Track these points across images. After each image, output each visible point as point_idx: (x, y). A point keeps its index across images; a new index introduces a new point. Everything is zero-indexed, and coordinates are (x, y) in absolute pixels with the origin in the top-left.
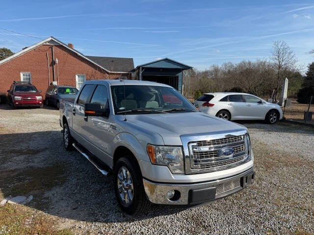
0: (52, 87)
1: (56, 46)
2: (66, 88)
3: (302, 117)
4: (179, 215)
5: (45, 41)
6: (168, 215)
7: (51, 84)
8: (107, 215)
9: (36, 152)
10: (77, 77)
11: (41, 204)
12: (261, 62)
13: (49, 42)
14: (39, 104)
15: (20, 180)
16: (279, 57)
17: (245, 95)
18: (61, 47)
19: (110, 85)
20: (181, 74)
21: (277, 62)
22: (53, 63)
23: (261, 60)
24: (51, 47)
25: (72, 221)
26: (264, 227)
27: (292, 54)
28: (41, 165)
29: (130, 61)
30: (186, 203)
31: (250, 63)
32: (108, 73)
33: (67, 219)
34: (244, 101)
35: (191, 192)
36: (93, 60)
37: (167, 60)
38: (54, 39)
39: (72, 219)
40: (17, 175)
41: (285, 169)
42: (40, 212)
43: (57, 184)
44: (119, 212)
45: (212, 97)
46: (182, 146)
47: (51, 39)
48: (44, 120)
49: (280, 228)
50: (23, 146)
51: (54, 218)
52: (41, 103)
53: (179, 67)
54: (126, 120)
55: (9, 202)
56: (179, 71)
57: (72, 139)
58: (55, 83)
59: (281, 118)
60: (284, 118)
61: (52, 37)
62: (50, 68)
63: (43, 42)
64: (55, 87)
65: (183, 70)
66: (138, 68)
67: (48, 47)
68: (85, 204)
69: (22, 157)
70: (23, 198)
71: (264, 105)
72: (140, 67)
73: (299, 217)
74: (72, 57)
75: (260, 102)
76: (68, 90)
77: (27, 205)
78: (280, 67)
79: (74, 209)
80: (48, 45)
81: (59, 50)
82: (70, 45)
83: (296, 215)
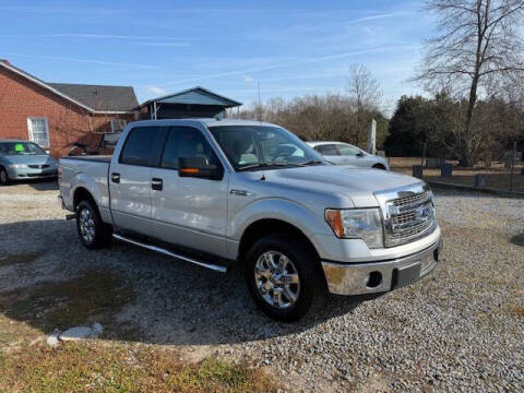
2: (15, 144)
9: (29, 258)
10: (29, 122)
12: (333, 97)
15: (47, 304)
19: (206, 127)
20: (223, 113)
21: (356, 96)
23: (333, 93)
27: (376, 84)
31: (316, 98)
34: (339, 154)
35: (396, 272)
37: (199, 91)
40: (33, 298)
42: (138, 343)
43: (124, 302)
46: (379, 208)
53: (220, 103)
55: (63, 338)
65: (226, 107)
68: (204, 321)
70: (86, 330)
71: (366, 158)
72: (153, 101)
74: (17, 84)
75: (360, 155)
76: (19, 148)
78: (359, 103)
79: (192, 331)
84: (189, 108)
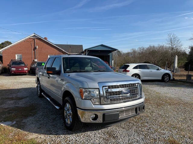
0: (34, 62)
1: (37, 39)
2: (42, 63)
3: (185, 78)
4: (100, 131)
5: (30, 36)
6: (93, 131)
7: (34, 61)
8: (58, 131)
10: (49, 56)
11: (20, 126)
12: (161, 46)
13: (32, 36)
14: (26, 72)
15: (9, 113)
16: (171, 43)
17: (148, 65)
18: (40, 39)
19: (62, 57)
20: (111, 53)
21: (171, 46)
22: (35, 48)
23: (161, 45)
24: (34, 39)
25: (37, 134)
26: (150, 137)
27: (180, 41)
28: (23, 106)
29: (81, 46)
30: (102, 122)
31: (154, 47)
32: (67, 54)
33: (34, 134)
34: (148, 68)
35: (104, 115)
36: (59, 47)
37: (102, 45)
38: (36, 34)
39: (37, 133)
40: (9, 111)
41: (169, 106)
42: (19, 130)
43: (30, 115)
44: (64, 129)
45: (129, 66)
46: (99, 88)
47: (34, 35)
48: (28, 82)
49: (159, 138)
50: (14, 95)
51: (26, 133)
52: (27, 72)
53: (110, 50)
54: (69, 76)
55: (2, 124)
56: (110, 52)
57: (42, 91)
58: (36, 60)
59: (172, 78)
60: (174, 79)
61: (34, 34)
62: (33, 51)
63: (29, 37)
64: (36, 62)
65: (112, 51)
66: (85, 50)
67: (32, 39)
69: (12, 102)
70: (10, 123)
71: (161, 71)
72: (86, 50)
73: (172, 132)
74: (46, 45)
75: (158, 69)
77: (12, 126)
78: (172, 49)
79: (38, 128)
80: (32, 38)
81: (38, 41)
82: (45, 38)
83: (170, 131)
84: (99, 52)
